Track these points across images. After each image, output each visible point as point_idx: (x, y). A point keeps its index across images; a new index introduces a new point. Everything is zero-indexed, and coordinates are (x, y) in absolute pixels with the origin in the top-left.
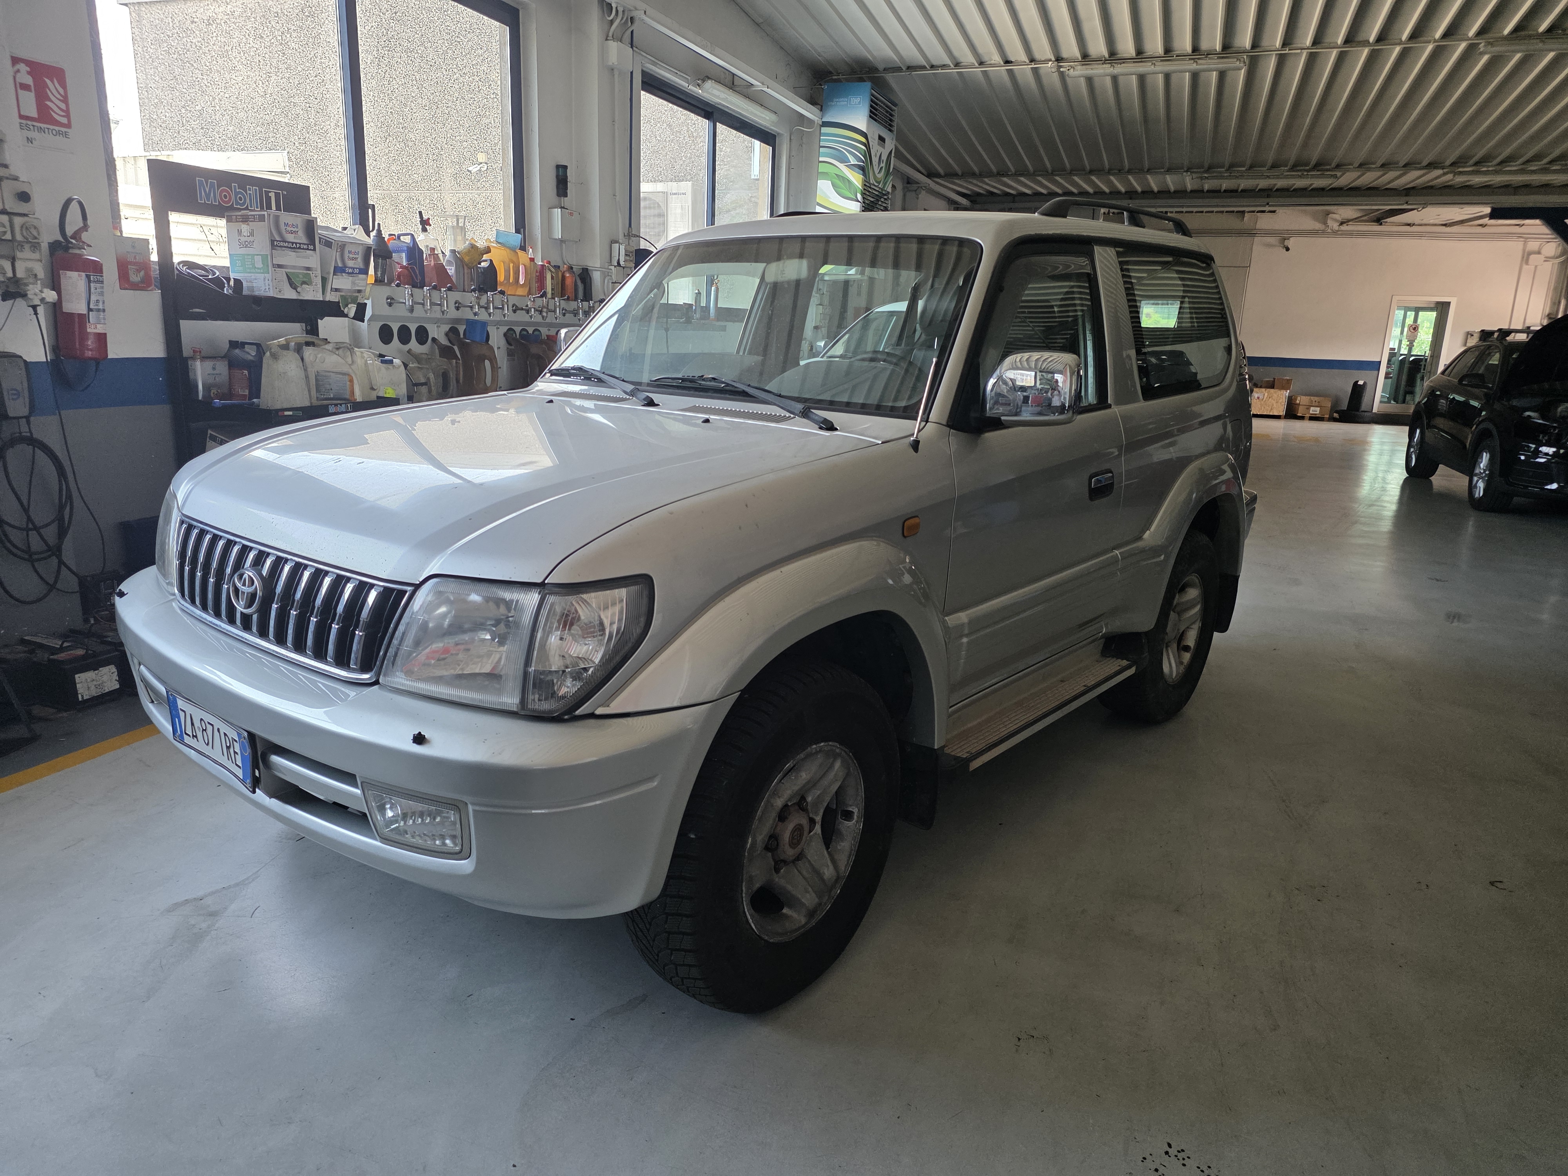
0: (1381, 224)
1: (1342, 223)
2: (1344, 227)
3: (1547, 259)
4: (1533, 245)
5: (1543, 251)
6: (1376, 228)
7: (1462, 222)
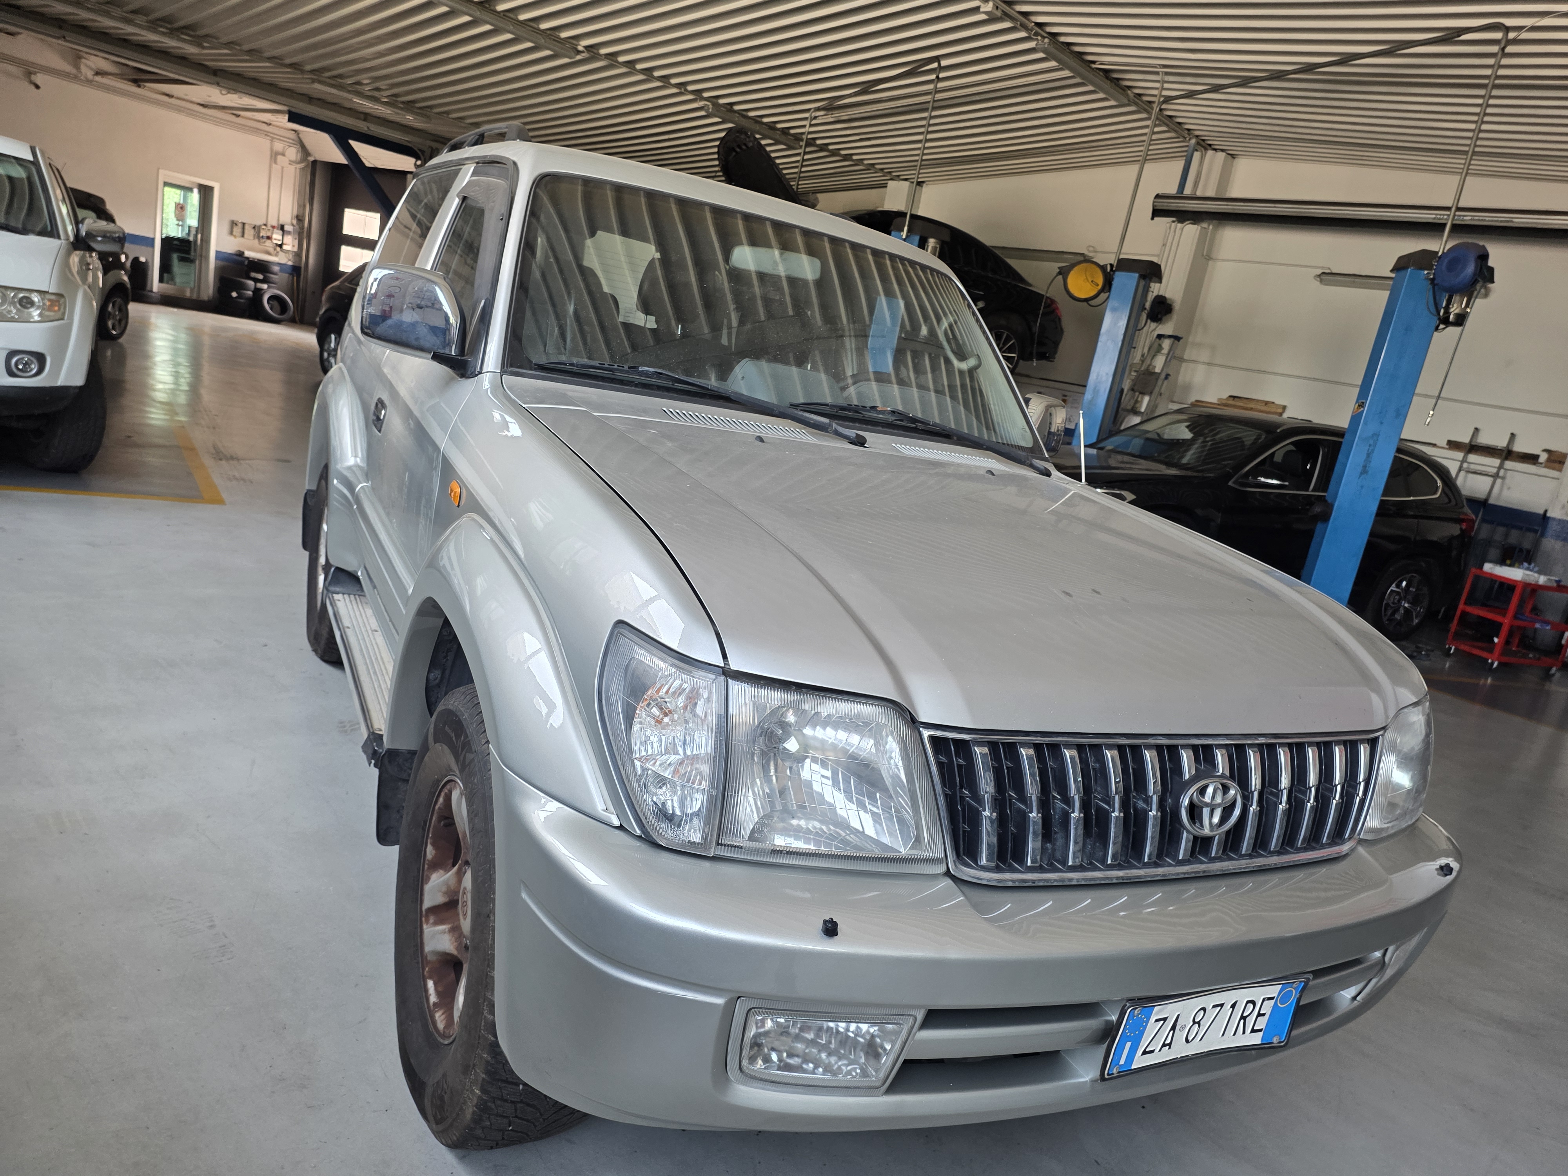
0: (139, 86)
1: (97, 73)
2: (98, 78)
3: (291, 162)
4: (279, 146)
5: (287, 153)
6: (133, 88)
7: (224, 108)
